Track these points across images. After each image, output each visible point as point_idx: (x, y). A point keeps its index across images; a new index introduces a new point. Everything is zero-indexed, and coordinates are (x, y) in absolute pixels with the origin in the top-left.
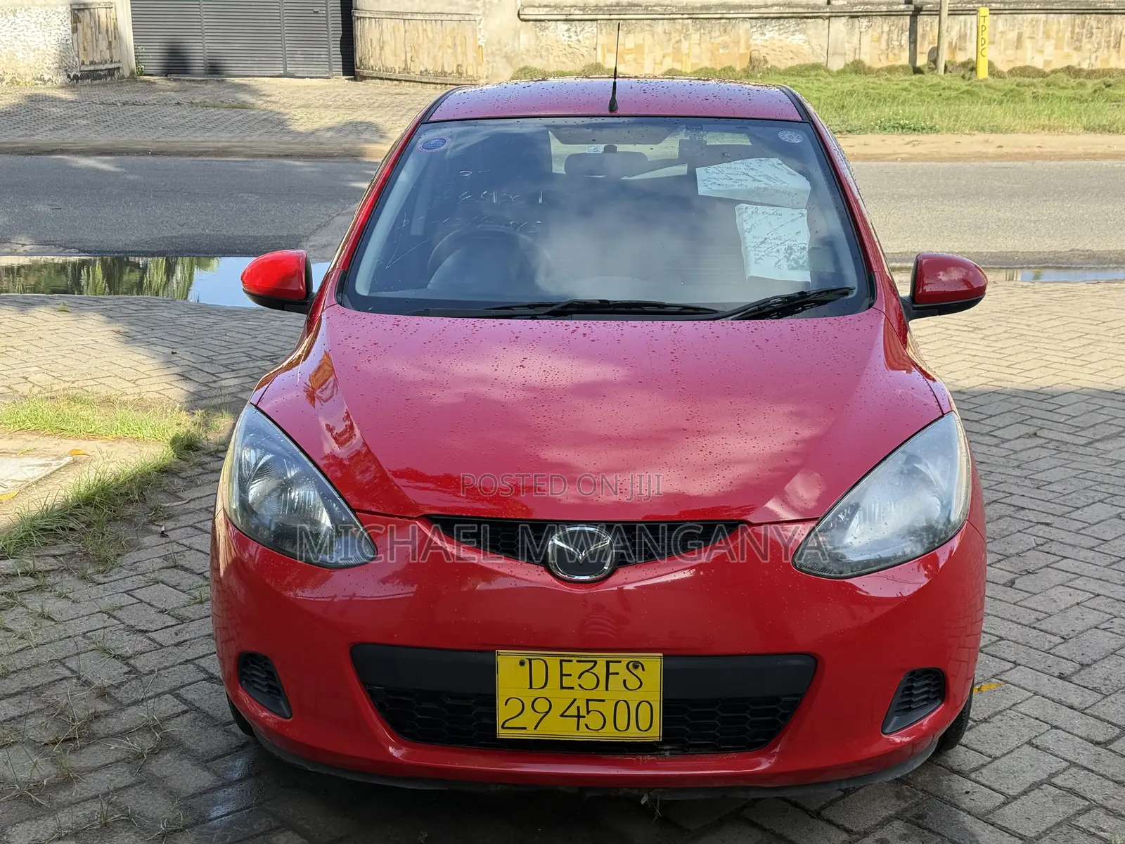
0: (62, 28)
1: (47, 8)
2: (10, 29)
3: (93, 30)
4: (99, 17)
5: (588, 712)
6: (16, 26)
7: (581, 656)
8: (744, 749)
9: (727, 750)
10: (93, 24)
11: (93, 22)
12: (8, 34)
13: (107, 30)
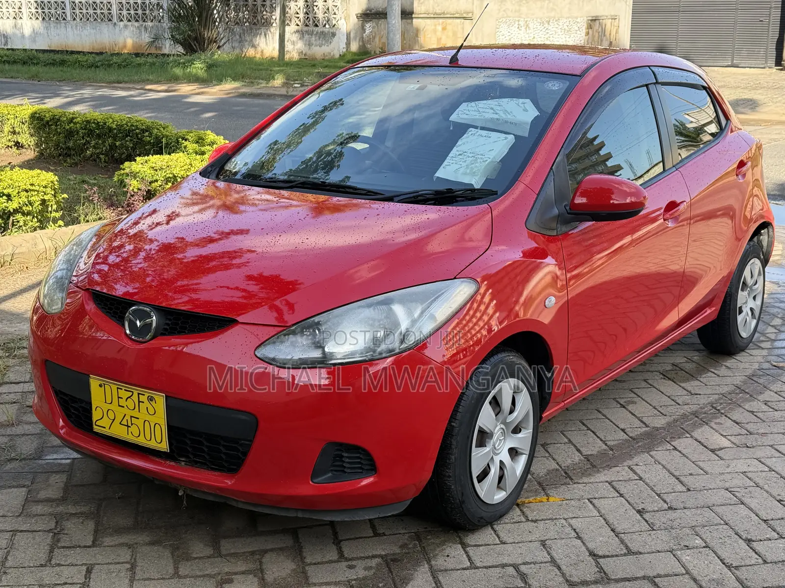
0: (578, 32)
1: (570, 19)
2: (545, 33)
3: (600, 34)
4: (605, 25)
5: (132, 424)
6: (549, 31)
7: (128, 388)
8: (224, 471)
9: (213, 469)
10: (600, 30)
11: (600, 28)
12: (543, 36)
13: (610, 34)
